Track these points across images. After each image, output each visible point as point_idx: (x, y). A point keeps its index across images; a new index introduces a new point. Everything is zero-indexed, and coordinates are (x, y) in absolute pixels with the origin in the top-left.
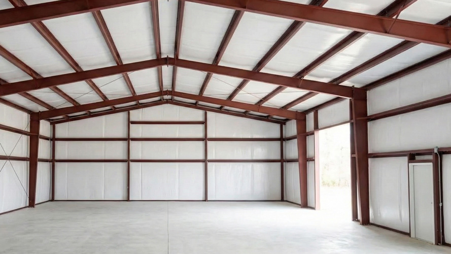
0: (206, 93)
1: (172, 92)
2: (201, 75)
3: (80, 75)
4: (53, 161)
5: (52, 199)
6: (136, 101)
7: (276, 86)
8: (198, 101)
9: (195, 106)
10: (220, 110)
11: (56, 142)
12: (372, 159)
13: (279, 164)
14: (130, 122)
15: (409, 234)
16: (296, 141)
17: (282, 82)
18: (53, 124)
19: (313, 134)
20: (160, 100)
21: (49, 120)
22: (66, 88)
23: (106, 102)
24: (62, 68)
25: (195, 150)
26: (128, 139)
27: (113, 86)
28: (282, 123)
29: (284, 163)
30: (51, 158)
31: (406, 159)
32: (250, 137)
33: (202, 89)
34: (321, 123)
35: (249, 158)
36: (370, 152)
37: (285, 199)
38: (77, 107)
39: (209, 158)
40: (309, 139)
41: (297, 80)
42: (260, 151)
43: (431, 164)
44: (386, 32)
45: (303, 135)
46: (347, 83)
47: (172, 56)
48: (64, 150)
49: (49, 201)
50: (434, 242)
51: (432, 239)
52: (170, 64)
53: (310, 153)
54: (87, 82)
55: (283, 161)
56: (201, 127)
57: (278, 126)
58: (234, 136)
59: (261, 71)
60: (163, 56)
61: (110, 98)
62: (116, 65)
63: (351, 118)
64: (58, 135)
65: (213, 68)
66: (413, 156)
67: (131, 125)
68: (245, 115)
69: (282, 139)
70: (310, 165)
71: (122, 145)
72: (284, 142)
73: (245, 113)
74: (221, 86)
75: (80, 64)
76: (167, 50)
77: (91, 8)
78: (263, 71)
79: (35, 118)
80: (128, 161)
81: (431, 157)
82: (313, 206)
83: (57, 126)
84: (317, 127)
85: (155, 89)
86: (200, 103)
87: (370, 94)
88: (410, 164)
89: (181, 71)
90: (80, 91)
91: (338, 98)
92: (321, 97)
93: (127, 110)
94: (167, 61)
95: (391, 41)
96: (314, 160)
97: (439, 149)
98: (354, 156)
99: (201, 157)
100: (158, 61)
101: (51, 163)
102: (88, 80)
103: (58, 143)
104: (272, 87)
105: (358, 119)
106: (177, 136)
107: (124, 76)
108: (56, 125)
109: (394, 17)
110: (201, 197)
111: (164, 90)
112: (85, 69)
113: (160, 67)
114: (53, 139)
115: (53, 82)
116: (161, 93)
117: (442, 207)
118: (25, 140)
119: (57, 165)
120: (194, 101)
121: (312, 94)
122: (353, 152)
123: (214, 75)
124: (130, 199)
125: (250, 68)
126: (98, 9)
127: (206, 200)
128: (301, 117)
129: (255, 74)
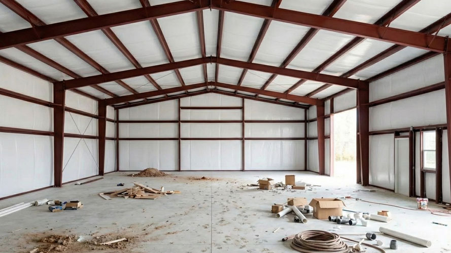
0: (243, 84)
1: (215, 83)
2: (239, 70)
3: (139, 71)
4: (117, 139)
5: (117, 170)
6: (185, 90)
7: (298, 79)
8: (236, 90)
9: (234, 94)
10: (255, 98)
11: (119, 124)
12: (371, 136)
13: (303, 141)
14: (180, 108)
15: (393, 191)
16: (316, 122)
17: (304, 76)
18: (117, 109)
19: (329, 117)
20: (206, 90)
21: (113, 106)
22: (128, 81)
23: (160, 91)
24: (126, 66)
25: (234, 130)
26: (178, 121)
27: (166, 79)
28: (306, 108)
29: (307, 141)
30: (116, 137)
31: (393, 135)
32: (279, 119)
33: (240, 81)
34: (336, 108)
35: (279, 136)
36: (370, 130)
37: (308, 169)
38: (137, 95)
39: (246, 136)
40: (326, 121)
41: (315, 75)
42: (287, 131)
43: (408, 138)
44: (381, 38)
45: (322, 118)
46: (353, 77)
47: (215, 55)
48: (126, 131)
49: (115, 171)
50: (408, 195)
51: (407, 192)
52: (213, 62)
53: (326, 133)
54: (145, 76)
55: (307, 139)
56: (239, 111)
57: (302, 111)
58: (266, 119)
59: (286, 68)
60: (208, 55)
61: (163, 88)
62: (169, 62)
63: (357, 105)
64: (121, 118)
65: (248, 65)
66: (398, 133)
67: (181, 110)
68: (276, 102)
69: (306, 121)
70: (327, 141)
71: (174, 126)
72: (307, 123)
73: (276, 100)
74: (255, 79)
75: (139, 61)
76: (210, 51)
77: (149, 17)
78: (288, 67)
79: (102, 104)
80: (178, 139)
81: (408, 134)
82: (328, 173)
83: (121, 111)
84: (332, 111)
85: (201, 80)
86: (239, 91)
87: (372, 85)
88: (395, 139)
89: (222, 67)
90: (140, 83)
91: (348, 89)
92: (335, 88)
93: (178, 98)
94: (211, 59)
95: (386, 45)
96: (329, 138)
97: (413, 128)
98: (359, 133)
99: (240, 136)
100: (203, 60)
101: (116, 141)
102: (146, 75)
103: (121, 125)
104: (296, 80)
105: (362, 105)
106: (220, 119)
107: (175, 72)
108: (119, 110)
109: (387, 26)
110: (240, 168)
111: (208, 81)
112: (144, 66)
113: (205, 64)
114: (117, 122)
115: (118, 76)
116: (206, 83)
117: (415, 170)
118: (94, 123)
119: (121, 142)
120: (233, 90)
121: (327, 86)
122: (358, 131)
123: (249, 71)
124: (181, 170)
125: (277, 65)
126: (155, 18)
127: (243, 170)
128: (321, 103)
129: (282, 70)
